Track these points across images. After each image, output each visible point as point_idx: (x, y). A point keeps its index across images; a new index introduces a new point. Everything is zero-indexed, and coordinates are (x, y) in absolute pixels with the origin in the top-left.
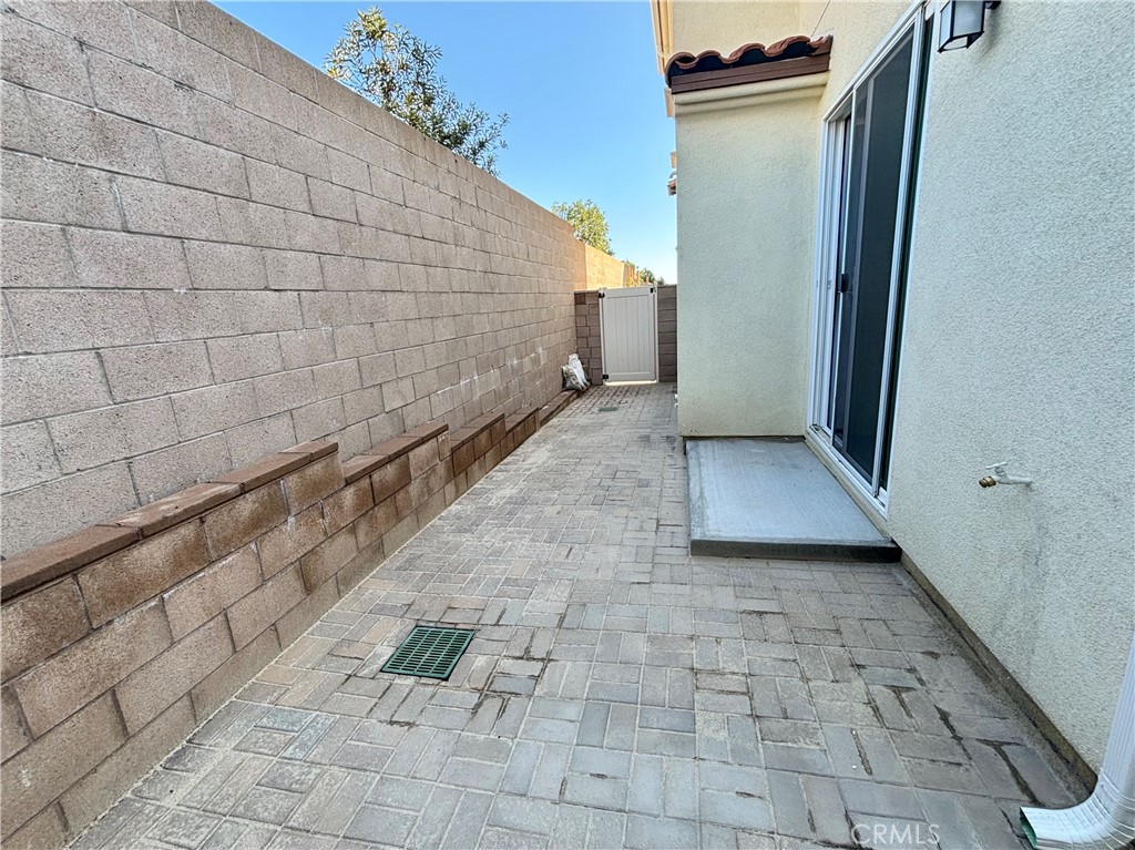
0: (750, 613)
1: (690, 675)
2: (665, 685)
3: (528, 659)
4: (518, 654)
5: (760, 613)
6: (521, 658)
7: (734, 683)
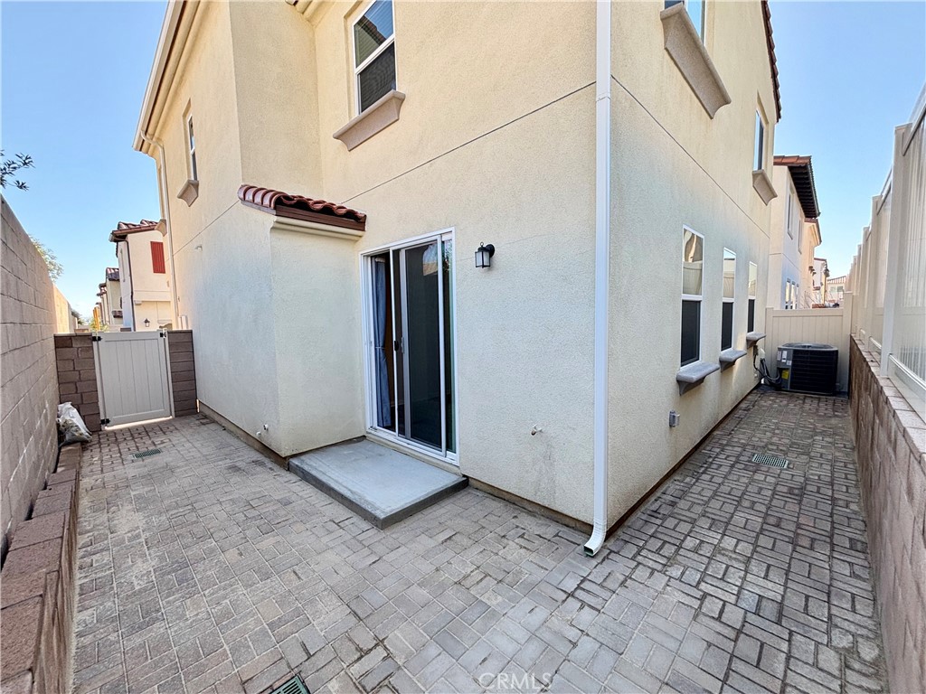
0: (446, 541)
1: (459, 586)
2: (455, 599)
3: (366, 654)
4: (356, 657)
5: (450, 538)
6: (362, 657)
7: (477, 576)
